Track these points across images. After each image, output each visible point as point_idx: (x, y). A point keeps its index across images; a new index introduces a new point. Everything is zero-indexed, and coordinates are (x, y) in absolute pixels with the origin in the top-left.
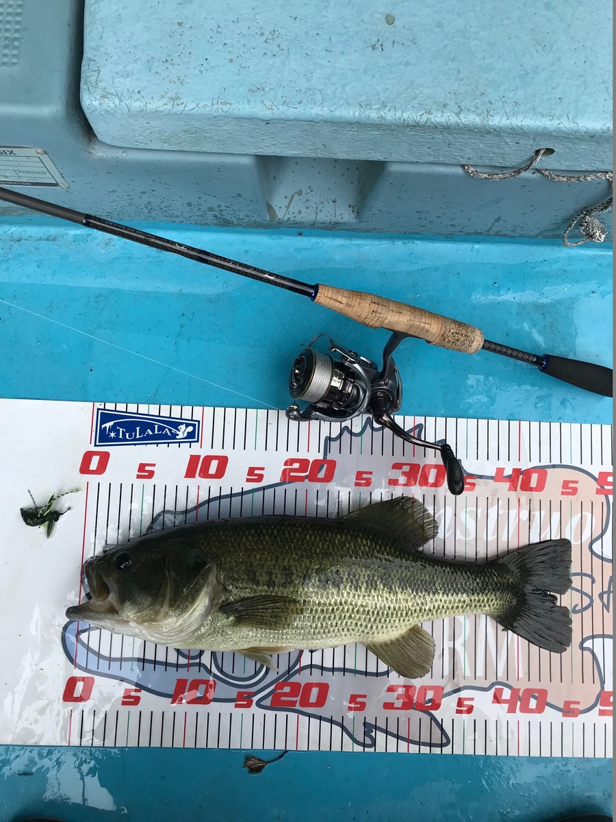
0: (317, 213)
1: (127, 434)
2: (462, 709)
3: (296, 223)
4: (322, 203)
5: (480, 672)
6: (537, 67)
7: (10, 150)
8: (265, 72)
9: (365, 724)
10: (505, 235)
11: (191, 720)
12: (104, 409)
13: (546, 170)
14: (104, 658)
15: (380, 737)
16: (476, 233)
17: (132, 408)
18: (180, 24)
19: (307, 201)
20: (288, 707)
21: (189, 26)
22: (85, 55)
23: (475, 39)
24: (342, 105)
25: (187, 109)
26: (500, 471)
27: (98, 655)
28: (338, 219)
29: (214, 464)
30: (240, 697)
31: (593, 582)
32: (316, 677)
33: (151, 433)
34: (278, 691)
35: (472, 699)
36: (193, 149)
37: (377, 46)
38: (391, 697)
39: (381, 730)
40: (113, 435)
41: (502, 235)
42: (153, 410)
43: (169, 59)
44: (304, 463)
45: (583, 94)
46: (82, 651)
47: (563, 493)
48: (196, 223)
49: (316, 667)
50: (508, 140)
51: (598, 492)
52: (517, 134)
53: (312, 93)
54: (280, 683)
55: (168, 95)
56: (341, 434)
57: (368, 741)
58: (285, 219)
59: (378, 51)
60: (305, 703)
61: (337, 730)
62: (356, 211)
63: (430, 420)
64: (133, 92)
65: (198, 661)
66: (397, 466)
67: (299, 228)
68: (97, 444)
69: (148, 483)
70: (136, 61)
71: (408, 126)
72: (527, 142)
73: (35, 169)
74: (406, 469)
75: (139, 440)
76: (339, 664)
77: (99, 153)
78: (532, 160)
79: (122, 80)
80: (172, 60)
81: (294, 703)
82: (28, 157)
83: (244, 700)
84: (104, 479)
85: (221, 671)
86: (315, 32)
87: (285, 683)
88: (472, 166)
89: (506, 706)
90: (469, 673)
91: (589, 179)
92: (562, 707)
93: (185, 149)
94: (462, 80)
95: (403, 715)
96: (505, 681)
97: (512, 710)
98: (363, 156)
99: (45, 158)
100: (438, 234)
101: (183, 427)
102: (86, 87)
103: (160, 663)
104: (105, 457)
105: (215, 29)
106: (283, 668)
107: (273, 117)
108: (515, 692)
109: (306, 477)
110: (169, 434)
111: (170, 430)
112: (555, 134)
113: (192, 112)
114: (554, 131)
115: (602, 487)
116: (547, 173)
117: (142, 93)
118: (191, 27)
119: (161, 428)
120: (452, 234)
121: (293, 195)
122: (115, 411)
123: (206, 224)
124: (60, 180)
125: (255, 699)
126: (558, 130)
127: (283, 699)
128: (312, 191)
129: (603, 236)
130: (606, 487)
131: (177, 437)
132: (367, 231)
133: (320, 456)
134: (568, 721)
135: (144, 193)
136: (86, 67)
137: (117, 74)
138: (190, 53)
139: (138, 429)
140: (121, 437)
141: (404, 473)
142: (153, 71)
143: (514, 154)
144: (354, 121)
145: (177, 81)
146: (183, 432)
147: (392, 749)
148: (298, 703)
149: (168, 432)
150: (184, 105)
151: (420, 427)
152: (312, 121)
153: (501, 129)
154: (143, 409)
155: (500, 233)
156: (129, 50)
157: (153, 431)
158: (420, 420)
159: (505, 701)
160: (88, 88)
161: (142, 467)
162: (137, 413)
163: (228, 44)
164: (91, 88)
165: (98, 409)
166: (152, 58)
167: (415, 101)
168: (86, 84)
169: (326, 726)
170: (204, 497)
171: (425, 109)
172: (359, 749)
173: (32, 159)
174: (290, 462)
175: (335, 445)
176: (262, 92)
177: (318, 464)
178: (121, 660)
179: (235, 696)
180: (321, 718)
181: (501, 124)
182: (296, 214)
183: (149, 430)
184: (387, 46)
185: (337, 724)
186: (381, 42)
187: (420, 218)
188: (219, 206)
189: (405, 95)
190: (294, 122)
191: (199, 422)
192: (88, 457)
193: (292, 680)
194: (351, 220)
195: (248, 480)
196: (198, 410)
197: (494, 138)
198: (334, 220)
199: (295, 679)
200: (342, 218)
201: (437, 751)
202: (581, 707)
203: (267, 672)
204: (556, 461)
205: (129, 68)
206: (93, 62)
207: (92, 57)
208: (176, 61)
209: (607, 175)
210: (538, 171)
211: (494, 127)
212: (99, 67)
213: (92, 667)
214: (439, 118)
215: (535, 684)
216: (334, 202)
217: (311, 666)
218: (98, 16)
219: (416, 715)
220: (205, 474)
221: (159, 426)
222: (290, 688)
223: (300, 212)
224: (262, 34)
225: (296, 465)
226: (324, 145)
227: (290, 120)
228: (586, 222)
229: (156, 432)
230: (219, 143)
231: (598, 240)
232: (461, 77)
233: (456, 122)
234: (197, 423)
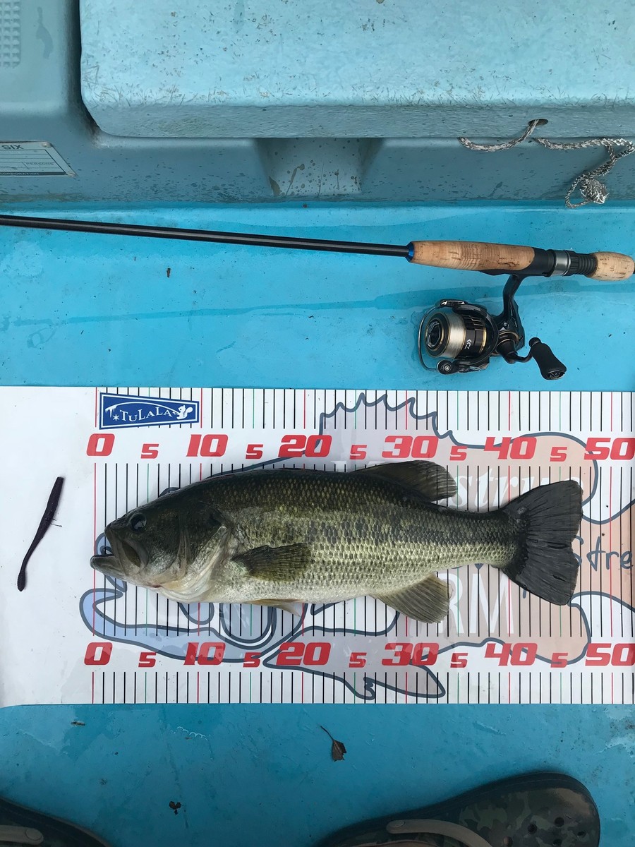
0: (320, 186)
1: (130, 417)
2: (457, 663)
3: (300, 197)
4: (325, 176)
5: (473, 630)
6: (528, 40)
7: (17, 144)
8: (258, 59)
9: (365, 679)
10: (509, 199)
11: (204, 679)
12: (107, 393)
13: (542, 138)
14: (120, 625)
15: (380, 690)
16: (479, 198)
17: (133, 391)
18: (173, 14)
19: (310, 174)
20: (293, 665)
21: (183, 16)
22: (83, 52)
23: (466, 13)
24: (336, 89)
25: (185, 100)
26: (490, 440)
27: (115, 623)
28: (341, 191)
29: (215, 443)
30: (248, 657)
31: (582, 542)
32: (319, 637)
33: (153, 415)
34: (283, 651)
35: (466, 654)
36: (194, 135)
37: (368, 26)
38: (390, 654)
39: (381, 684)
40: (116, 418)
41: (505, 199)
42: (154, 392)
43: (165, 51)
44: (300, 439)
45: (573, 64)
46: (100, 620)
47: (552, 460)
48: (202, 201)
49: (318, 628)
50: (501, 114)
51: (587, 457)
52: (510, 108)
53: (305, 78)
54: (284, 643)
55: (166, 88)
56: (335, 410)
57: (369, 694)
58: (289, 193)
59: (369, 32)
60: (309, 660)
61: (339, 685)
62: (358, 184)
63: (422, 394)
64: (132, 86)
65: (207, 625)
66: (390, 439)
67: (304, 202)
68: (102, 427)
69: (152, 462)
70: (133, 55)
71: (402, 106)
72: (520, 115)
73: (41, 161)
74: (399, 441)
75: (142, 421)
76: (339, 625)
77: (104, 143)
78: (526, 130)
79: (121, 74)
80: (168, 52)
81: (299, 662)
82: (35, 150)
83: (252, 660)
84: (110, 460)
85: (230, 634)
86: (306, 15)
87: (290, 644)
88: (468, 138)
89: (498, 660)
90: (462, 630)
91: (584, 146)
92: (551, 659)
93: (186, 135)
94: (453, 56)
95: (401, 670)
96: (497, 637)
97: (503, 663)
98: (360, 134)
99: (51, 150)
100: (442, 200)
101: (183, 408)
102: (86, 84)
103: (173, 629)
104: (110, 440)
105: (208, 18)
106: (287, 630)
107: (270, 104)
108: (506, 647)
109: (304, 452)
110: (170, 415)
111: (171, 412)
112: (547, 106)
113: (190, 103)
114: (545, 104)
115: (591, 453)
116: (543, 142)
117: (141, 87)
118: (184, 17)
119: (162, 410)
120: (456, 200)
121: (296, 170)
122: (117, 394)
123: (211, 201)
124: (66, 169)
125: (262, 659)
126: (549, 102)
127: (288, 658)
128: (314, 164)
129: (604, 198)
130: (594, 453)
131: (178, 418)
132: (371, 200)
133: (316, 432)
134: (556, 671)
135: (149, 176)
136: (85, 64)
137: (115, 69)
138: (185, 44)
139: (140, 411)
140: (124, 419)
141: (397, 446)
142: (150, 63)
143: (509, 127)
144: (348, 103)
145: (173, 72)
146: (183, 413)
147: (391, 700)
148: (302, 661)
149: (169, 413)
150: (182, 97)
151: (412, 401)
152: (307, 106)
153: (493, 104)
154: (144, 392)
155: (504, 197)
156: (126, 43)
157: (155, 412)
158: (412, 394)
159: (497, 656)
160: (89, 84)
161: (146, 448)
162: (139, 396)
163: (222, 33)
164: (91, 84)
165: (101, 394)
166: (149, 50)
167: (407, 81)
168: (87, 81)
169: (329, 681)
170: (206, 474)
171: (417, 89)
172: (361, 701)
173: (40, 152)
174: (286, 438)
175: (330, 421)
176: (257, 80)
177: (314, 440)
178: (136, 626)
179: (242, 656)
180: (324, 675)
181: (492, 99)
182: (299, 188)
183: (150, 412)
184: (378, 25)
185: (339, 679)
186: (371, 22)
187: (423, 187)
188: (224, 185)
189: (397, 75)
190: (290, 108)
191: (198, 402)
192: (94, 439)
193: (296, 641)
194: (354, 191)
195: (248, 457)
196: (196, 391)
197: (486, 113)
198: (337, 192)
199: (299, 640)
200: (345, 190)
201: (433, 701)
202: (569, 658)
203: (272, 634)
204: (545, 429)
205: (127, 63)
206: (91, 58)
207: (90, 53)
208: (172, 52)
209: (602, 142)
210: (535, 139)
211: (486, 102)
212: (97, 63)
213: (109, 633)
214: (430, 96)
215: (525, 639)
216: (337, 174)
217: (314, 628)
218: (93, 11)
219: (412, 670)
220: (206, 452)
221: (160, 408)
222: (294, 648)
223: (303, 186)
224: (254, 21)
225: (293, 442)
226: (320, 126)
227: (286, 106)
228: (586, 185)
229: (158, 414)
230: (217, 129)
231: (599, 201)
232: (452, 53)
233: (448, 100)
234: (196, 404)
